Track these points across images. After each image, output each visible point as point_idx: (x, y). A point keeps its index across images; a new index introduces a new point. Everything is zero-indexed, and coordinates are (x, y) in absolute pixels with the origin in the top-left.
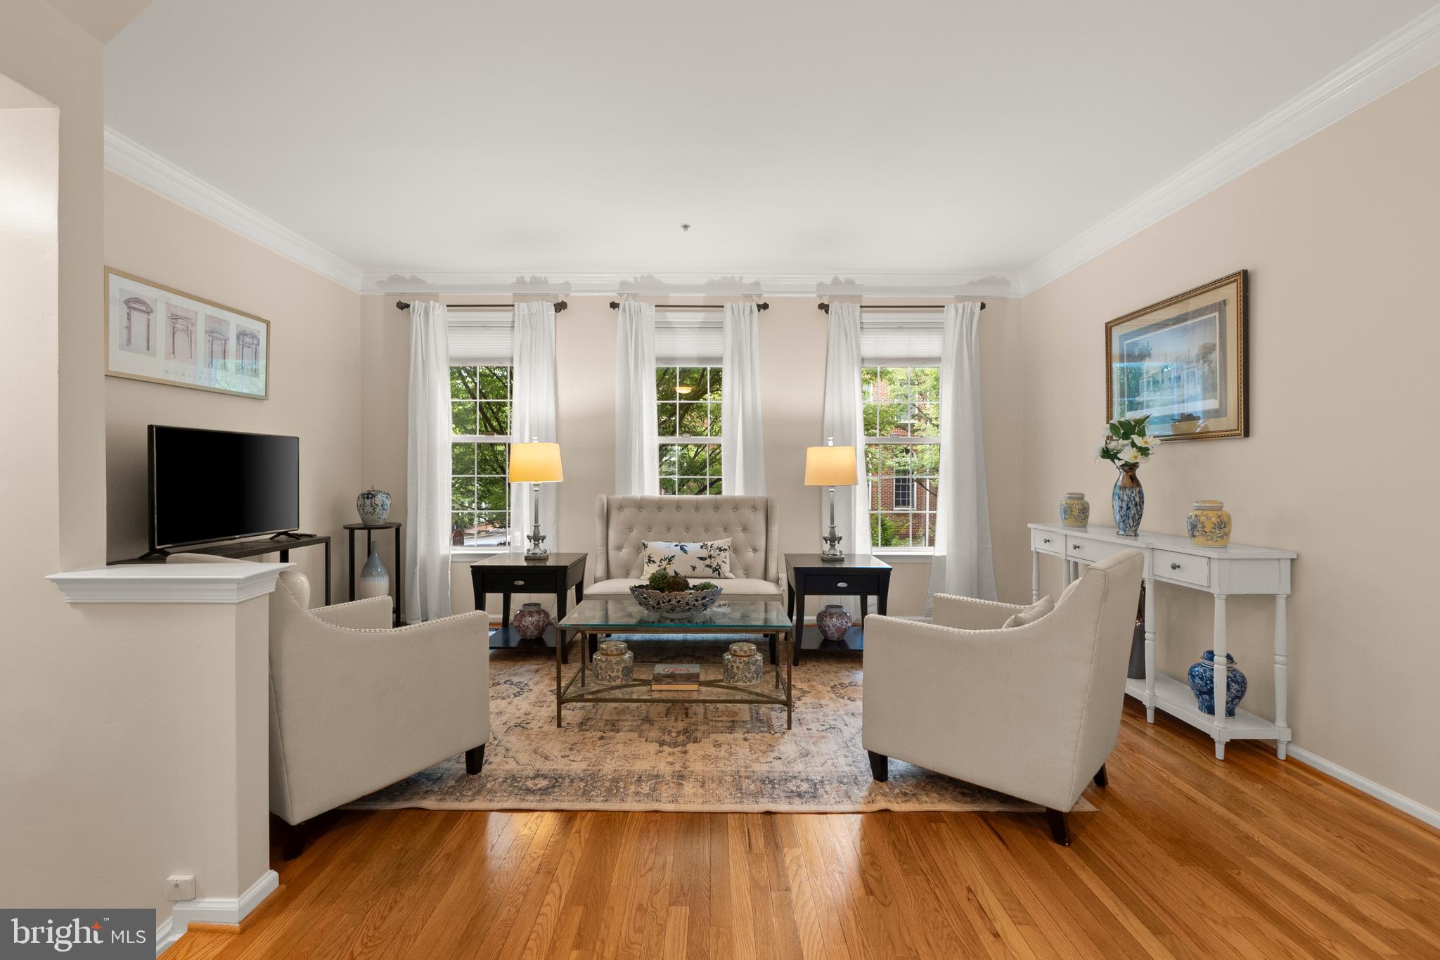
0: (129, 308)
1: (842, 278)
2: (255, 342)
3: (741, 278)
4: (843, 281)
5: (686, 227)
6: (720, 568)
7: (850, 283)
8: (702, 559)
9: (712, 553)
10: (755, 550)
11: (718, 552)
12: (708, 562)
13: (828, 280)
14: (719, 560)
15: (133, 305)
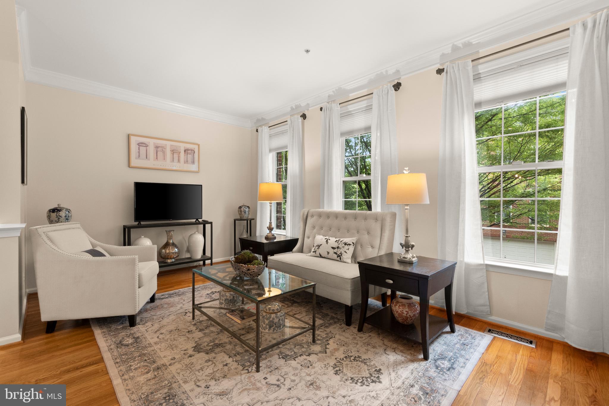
0: (139, 146)
1: (459, 43)
2: (193, 152)
3: (387, 71)
4: (461, 45)
5: (307, 51)
6: (341, 255)
7: (468, 45)
8: (333, 248)
9: (339, 245)
10: (373, 247)
11: (343, 245)
12: (335, 251)
13: (448, 50)
14: (342, 250)
15: (140, 145)
